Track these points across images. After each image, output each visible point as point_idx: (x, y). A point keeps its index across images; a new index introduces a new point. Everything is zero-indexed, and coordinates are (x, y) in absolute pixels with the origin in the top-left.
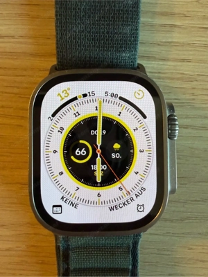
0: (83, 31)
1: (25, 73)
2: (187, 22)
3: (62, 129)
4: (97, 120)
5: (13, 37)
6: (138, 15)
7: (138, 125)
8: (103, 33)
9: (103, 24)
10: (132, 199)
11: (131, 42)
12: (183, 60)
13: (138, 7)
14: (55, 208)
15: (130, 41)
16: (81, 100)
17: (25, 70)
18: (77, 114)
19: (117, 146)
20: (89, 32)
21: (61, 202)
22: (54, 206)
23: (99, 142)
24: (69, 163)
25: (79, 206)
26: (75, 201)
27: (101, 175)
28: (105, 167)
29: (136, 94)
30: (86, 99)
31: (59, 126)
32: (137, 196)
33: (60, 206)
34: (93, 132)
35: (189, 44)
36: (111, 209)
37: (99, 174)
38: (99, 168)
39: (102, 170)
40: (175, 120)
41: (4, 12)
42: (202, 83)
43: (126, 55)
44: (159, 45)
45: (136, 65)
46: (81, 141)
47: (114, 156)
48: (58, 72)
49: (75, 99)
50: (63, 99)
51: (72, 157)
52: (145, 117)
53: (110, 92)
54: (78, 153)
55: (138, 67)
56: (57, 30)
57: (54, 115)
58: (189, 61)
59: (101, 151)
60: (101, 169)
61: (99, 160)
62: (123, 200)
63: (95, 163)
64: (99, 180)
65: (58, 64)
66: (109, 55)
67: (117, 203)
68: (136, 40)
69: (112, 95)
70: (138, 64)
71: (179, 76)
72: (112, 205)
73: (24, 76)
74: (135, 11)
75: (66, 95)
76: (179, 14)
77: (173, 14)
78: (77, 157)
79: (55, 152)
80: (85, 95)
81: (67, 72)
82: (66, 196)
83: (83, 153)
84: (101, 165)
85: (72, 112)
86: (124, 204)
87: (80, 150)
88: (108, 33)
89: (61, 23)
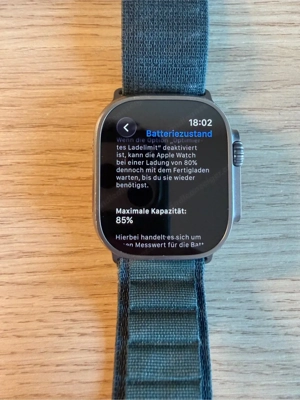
8: (171, 66)
9: (171, 57)
20: (157, 65)
40: (240, 145)
43: (193, 87)
45: (204, 92)
55: (205, 94)
74: (203, 43)
88: (176, 66)
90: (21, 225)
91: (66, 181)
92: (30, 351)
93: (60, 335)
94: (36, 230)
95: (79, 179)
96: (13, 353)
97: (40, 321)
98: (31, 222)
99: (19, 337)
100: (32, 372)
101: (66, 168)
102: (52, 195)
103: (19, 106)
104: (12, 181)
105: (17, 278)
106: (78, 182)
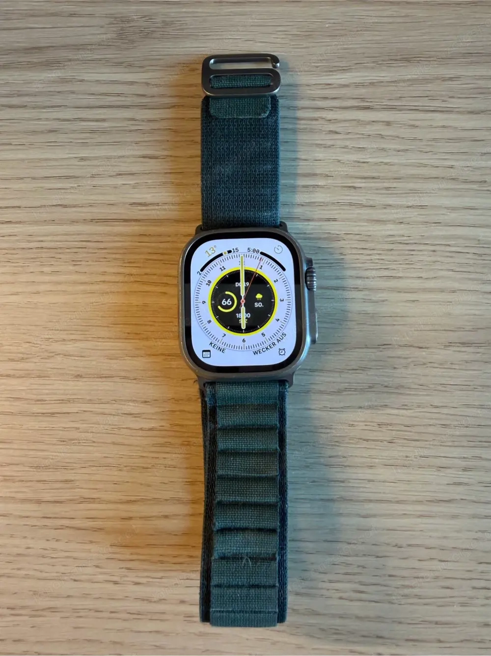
0: (227, 194)
1: (169, 239)
2: (330, 181)
3: (210, 282)
4: (240, 272)
5: (158, 204)
6: (277, 178)
7: (278, 277)
8: (245, 195)
9: (245, 188)
10: (274, 344)
11: (272, 203)
12: (328, 220)
13: (277, 171)
14: (204, 353)
15: (271, 201)
16: (226, 255)
17: (169, 236)
18: (223, 269)
19: (259, 296)
20: (232, 195)
21: (210, 348)
22: (204, 351)
23: (243, 293)
24: (216, 312)
25: (226, 351)
26: (222, 347)
27: (245, 322)
28: (249, 315)
29: (276, 249)
30: (230, 254)
31: (207, 279)
32: (278, 341)
33: (209, 351)
34: (237, 284)
35: (333, 203)
36: (255, 353)
37: (243, 322)
38: (243, 316)
39: (247, 318)
41: (149, 181)
42: (350, 242)
43: (267, 214)
44: (302, 205)
45: (279, 223)
46: (227, 293)
47: (257, 305)
48: (204, 232)
49: (221, 255)
50: (210, 255)
51: (219, 307)
52: (284, 269)
53: (252, 248)
54: (224, 303)
55: (280, 225)
56: (202, 194)
57: (202, 270)
58: (335, 220)
59: (244, 301)
60: (245, 317)
61: (243, 309)
62: (266, 345)
63: (239, 312)
64: (243, 327)
65: (203, 225)
66: (251, 214)
67: (261, 347)
68: (276, 200)
69: (254, 251)
70: (281, 222)
71: (326, 236)
72: (256, 349)
73: (168, 242)
74: (274, 175)
75: (213, 252)
76: (321, 174)
77: (315, 175)
78: (223, 307)
79: (204, 302)
80: (229, 252)
81: (213, 232)
82: (214, 342)
83: (229, 303)
84: (245, 313)
85: (219, 266)
86: (267, 348)
87: (226, 300)
88: (250, 195)
89: (206, 187)
90: (84, 471)
91: (129, 431)
92: (86, 596)
93: (116, 583)
94: (98, 477)
95: (141, 429)
96: (68, 596)
97: (97, 567)
98: (94, 468)
99: (75, 580)
100: (86, 617)
101: (130, 418)
102: (114, 443)
103: (89, 356)
104: (78, 429)
105: (76, 523)
106: (141, 433)
